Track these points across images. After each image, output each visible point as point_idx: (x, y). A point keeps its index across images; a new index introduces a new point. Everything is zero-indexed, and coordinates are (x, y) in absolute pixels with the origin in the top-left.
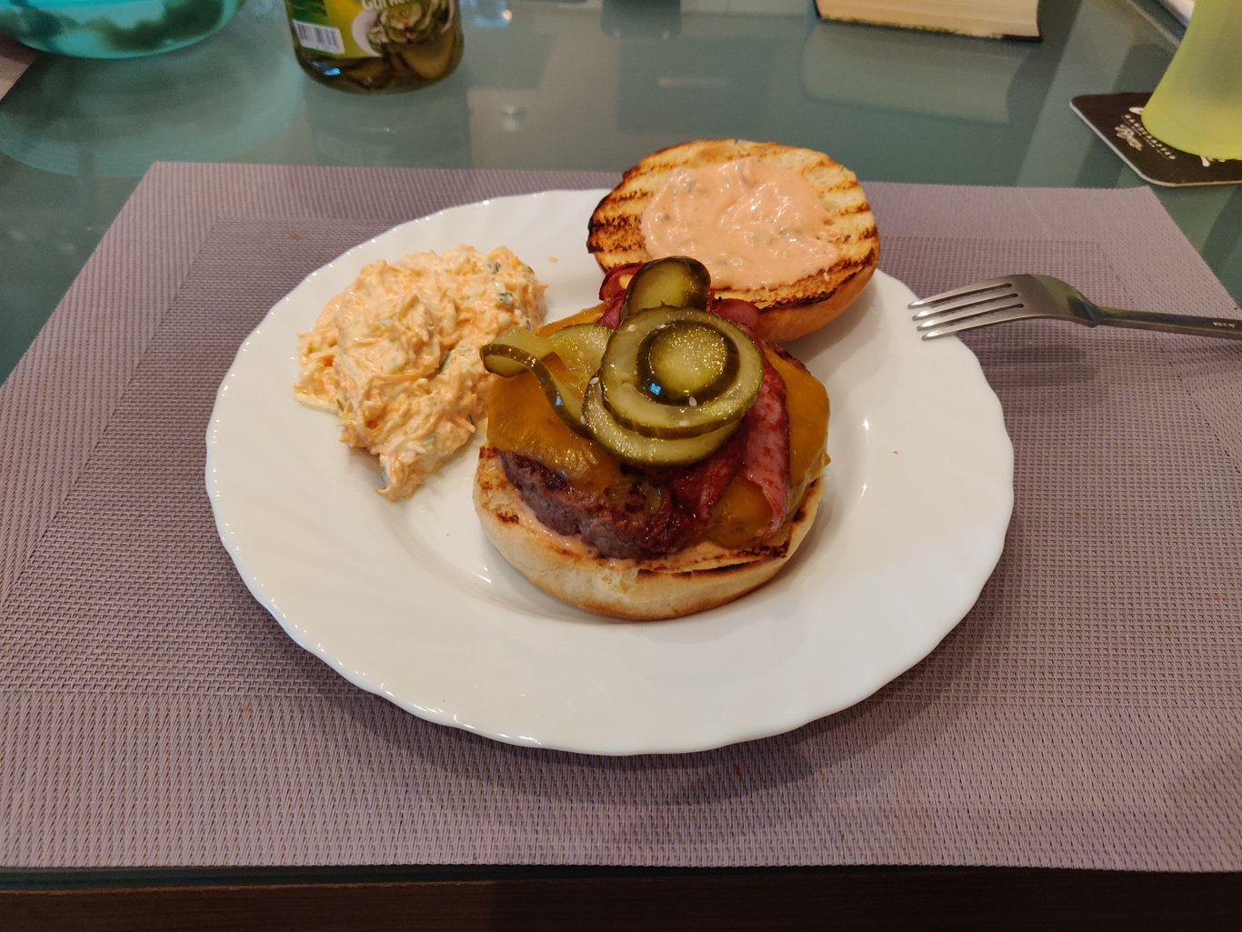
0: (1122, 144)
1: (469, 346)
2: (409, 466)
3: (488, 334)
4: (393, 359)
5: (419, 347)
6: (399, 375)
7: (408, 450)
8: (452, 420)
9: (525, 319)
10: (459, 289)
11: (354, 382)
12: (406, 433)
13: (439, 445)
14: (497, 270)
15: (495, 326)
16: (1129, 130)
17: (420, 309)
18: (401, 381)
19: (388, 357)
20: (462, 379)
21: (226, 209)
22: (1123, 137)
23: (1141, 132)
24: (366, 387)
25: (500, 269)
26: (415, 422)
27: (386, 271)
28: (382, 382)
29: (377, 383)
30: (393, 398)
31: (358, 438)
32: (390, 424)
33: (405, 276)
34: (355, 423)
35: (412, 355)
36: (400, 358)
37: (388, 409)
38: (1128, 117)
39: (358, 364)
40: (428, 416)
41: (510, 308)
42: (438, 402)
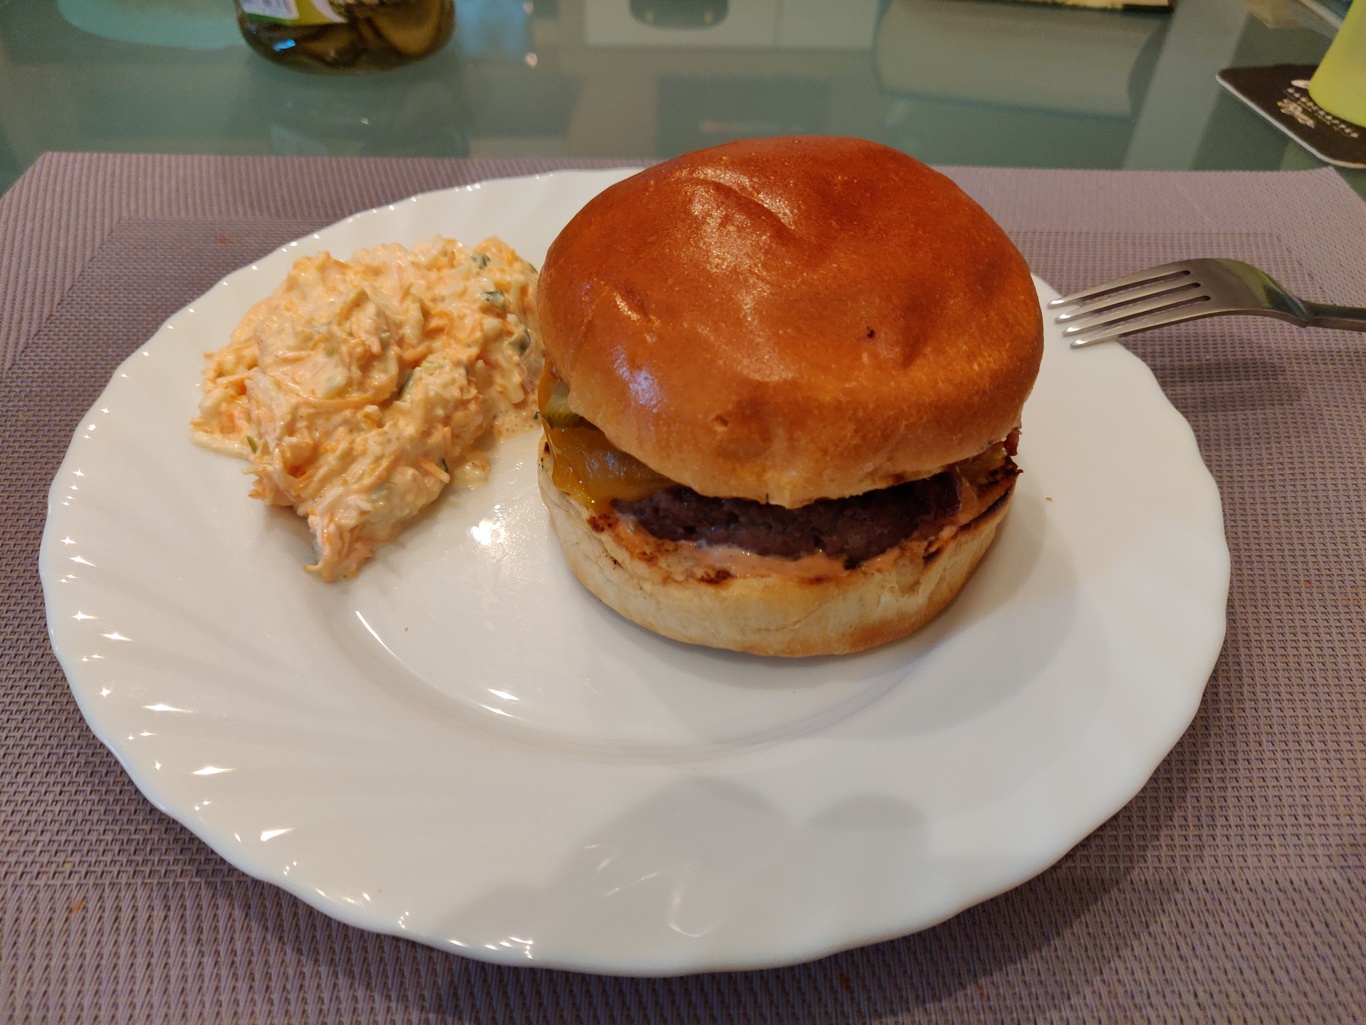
0: (1290, 121)
1: (441, 361)
2: (352, 530)
3: (469, 346)
4: (329, 379)
5: (367, 362)
6: (338, 400)
7: (348, 507)
8: (416, 465)
9: (522, 328)
10: (429, 288)
11: (270, 409)
12: (345, 483)
13: (396, 500)
14: (485, 264)
15: (478, 334)
16: (1295, 105)
17: (370, 309)
18: (339, 410)
19: (323, 376)
20: (429, 404)
21: (133, 207)
22: (1288, 113)
23: (1310, 107)
24: (289, 417)
25: (488, 263)
26: (359, 467)
27: (328, 266)
28: (311, 411)
29: (303, 411)
30: (328, 434)
31: (278, 492)
32: (322, 471)
33: (356, 273)
34: (270, 468)
35: (356, 373)
36: (339, 376)
37: (322, 449)
38: (1291, 91)
39: (279, 385)
40: (378, 459)
41: (501, 312)
42: (394, 437)
